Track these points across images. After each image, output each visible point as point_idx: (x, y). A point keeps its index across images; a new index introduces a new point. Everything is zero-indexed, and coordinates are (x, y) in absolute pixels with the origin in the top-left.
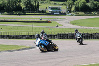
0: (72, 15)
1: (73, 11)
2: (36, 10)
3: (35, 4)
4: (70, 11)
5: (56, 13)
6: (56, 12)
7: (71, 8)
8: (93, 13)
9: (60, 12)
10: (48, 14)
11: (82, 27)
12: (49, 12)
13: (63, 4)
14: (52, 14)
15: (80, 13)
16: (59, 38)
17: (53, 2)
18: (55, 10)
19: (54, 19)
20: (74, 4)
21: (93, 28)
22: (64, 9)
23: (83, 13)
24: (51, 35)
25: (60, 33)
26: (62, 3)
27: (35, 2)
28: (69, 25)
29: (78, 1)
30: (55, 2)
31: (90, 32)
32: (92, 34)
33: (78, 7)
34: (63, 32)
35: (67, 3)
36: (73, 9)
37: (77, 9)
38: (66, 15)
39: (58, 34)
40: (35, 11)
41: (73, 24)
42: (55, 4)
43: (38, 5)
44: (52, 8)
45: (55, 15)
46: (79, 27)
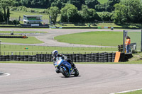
0: (57, 28)
1: (59, 22)
2: (6, 19)
3: (3, 12)
4: (54, 22)
5: (34, 25)
6: (33, 23)
7: (55, 18)
8: (87, 25)
9: (40, 24)
10: (23, 26)
11: (72, 45)
12: (23, 23)
13: (44, 12)
14: (28, 26)
15: (69, 25)
16: (38, 61)
17: (30, 9)
18: (33, 21)
19: (31, 33)
20: (60, 13)
21: (87, 46)
22: (45, 19)
23: (73, 25)
24: (27, 57)
25: (39, 52)
26: (43, 10)
27: (4, 8)
28: (53, 41)
29: (66, 8)
30: (33, 9)
31: (83, 53)
32: (85, 55)
33: (66, 16)
34: (44, 52)
35: (50, 11)
36: (58, 19)
37: (64, 20)
38: (48, 27)
39: (38, 55)
40: (3, 21)
41: (59, 41)
42: (33, 12)
43: (9, 13)
44: (28, 18)
45: (33, 27)
46: (68, 45)
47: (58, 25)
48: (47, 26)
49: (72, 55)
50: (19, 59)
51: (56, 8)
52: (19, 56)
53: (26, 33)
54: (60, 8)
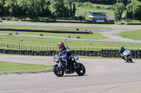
0: (122, 24)
1: (124, 19)
2: (72, 15)
3: (69, 8)
4: (120, 18)
5: (99, 21)
6: (99, 19)
7: (121, 14)
9: (106, 20)
10: (89, 22)
11: (137, 41)
12: (89, 19)
13: (109, 9)
14: (93, 22)
15: (134, 22)
16: (103, 56)
17: (95, 5)
18: (98, 17)
19: (96, 28)
20: (125, 9)
22: (111, 15)
23: (138, 22)
24: (92, 52)
25: (104, 48)
26: (108, 6)
27: (70, 4)
28: (117, 37)
29: (131, 4)
30: (99, 5)
33: (132, 12)
34: (109, 48)
35: (115, 7)
36: (124, 15)
37: (130, 16)
39: (102, 50)
40: (69, 16)
41: (124, 37)
42: (98, 8)
43: (74, 9)
44: (94, 14)
45: (98, 23)
46: (132, 41)
47: (123, 21)
48: (112, 22)
49: (137, 51)
50: (84, 55)
51: (121, 4)
52: (84, 51)
53: (91, 28)
54: (126, 5)
